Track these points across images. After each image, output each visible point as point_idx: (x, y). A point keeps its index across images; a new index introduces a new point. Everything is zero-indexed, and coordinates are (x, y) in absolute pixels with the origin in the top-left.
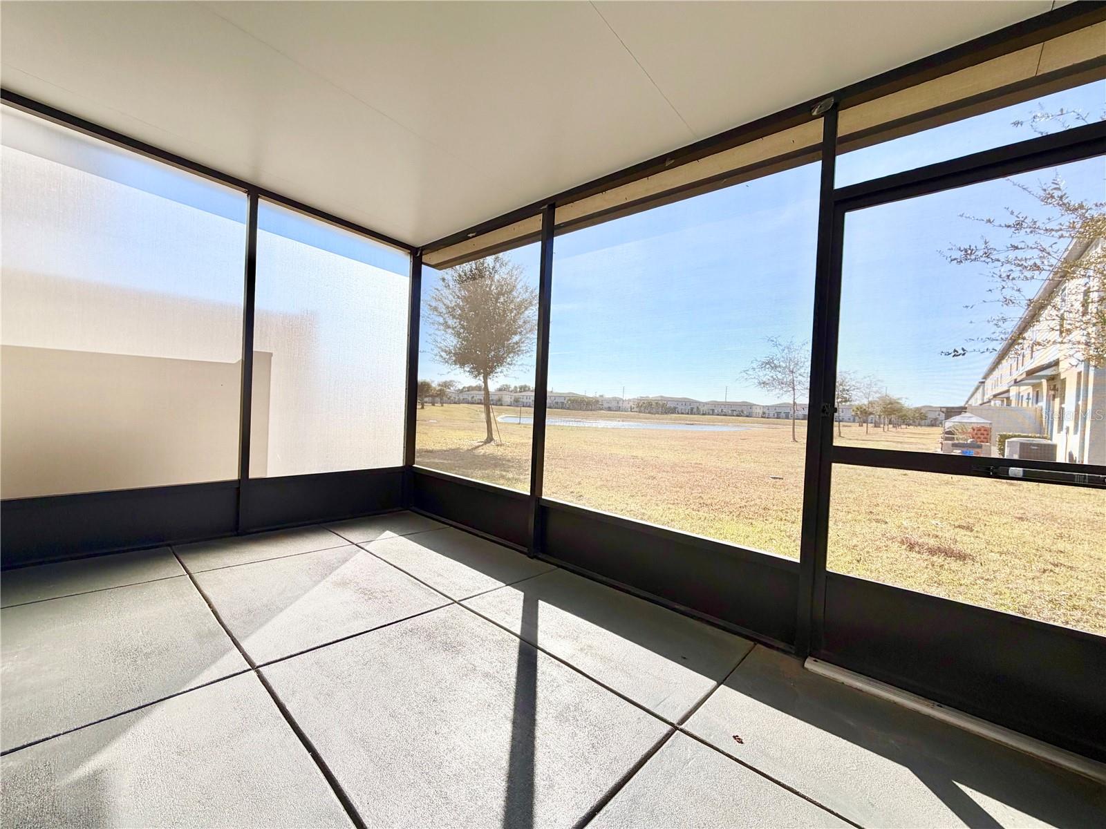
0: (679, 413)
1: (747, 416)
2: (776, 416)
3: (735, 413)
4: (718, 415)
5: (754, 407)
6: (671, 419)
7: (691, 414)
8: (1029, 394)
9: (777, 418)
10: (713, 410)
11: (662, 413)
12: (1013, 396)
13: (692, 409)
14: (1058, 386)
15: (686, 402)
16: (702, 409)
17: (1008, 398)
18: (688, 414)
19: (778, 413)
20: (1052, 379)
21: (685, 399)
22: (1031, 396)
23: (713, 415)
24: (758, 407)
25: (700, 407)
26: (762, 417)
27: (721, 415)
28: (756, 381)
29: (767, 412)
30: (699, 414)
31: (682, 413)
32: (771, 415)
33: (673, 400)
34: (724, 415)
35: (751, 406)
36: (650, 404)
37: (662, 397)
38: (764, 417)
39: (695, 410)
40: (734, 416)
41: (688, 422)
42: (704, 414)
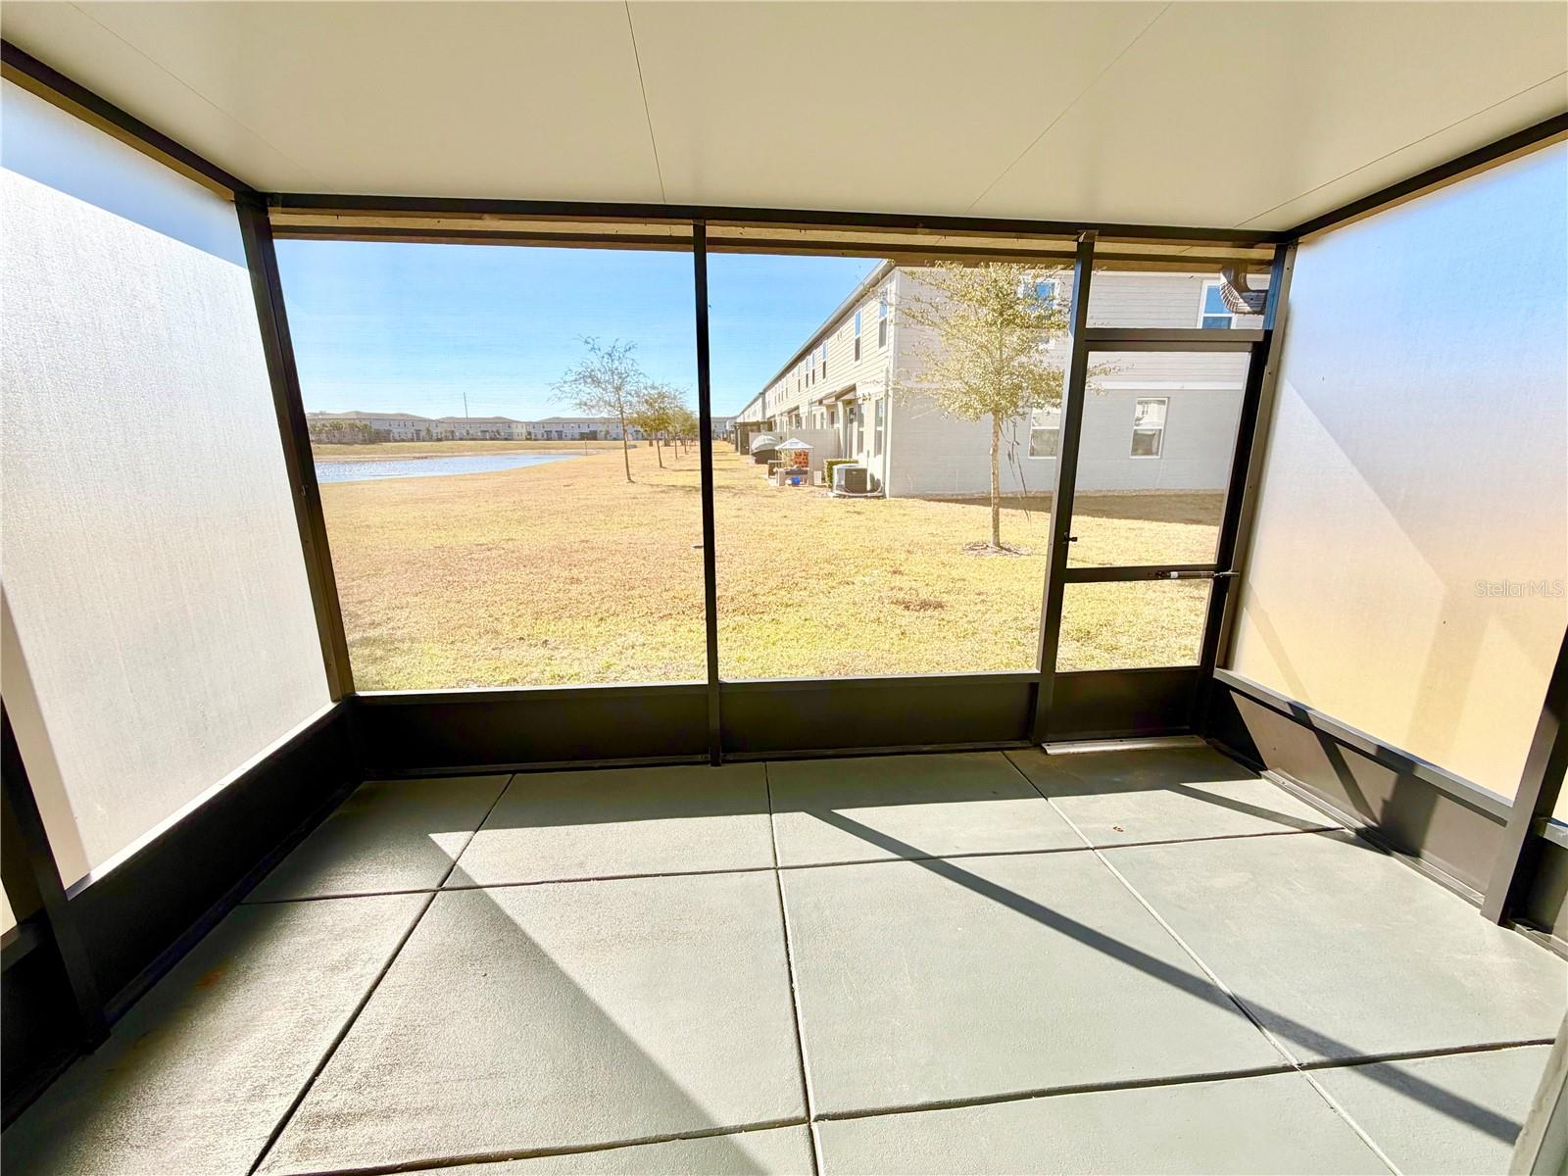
0: (396, 441)
1: (506, 439)
2: (545, 437)
3: (488, 436)
4: (461, 439)
5: (513, 425)
6: (385, 452)
7: (418, 440)
8: (822, 414)
9: (548, 439)
10: (453, 432)
11: (364, 442)
12: (804, 413)
13: (418, 432)
14: (856, 410)
15: (404, 420)
16: (434, 431)
17: (797, 416)
18: (412, 440)
19: (549, 433)
20: (849, 402)
21: (402, 415)
22: (825, 416)
23: (453, 440)
24: (519, 426)
25: (431, 428)
26: (527, 439)
27: (466, 440)
29: (532, 431)
30: (431, 440)
31: (403, 441)
32: (539, 436)
33: (380, 418)
34: (471, 439)
35: (509, 423)
36: (337, 427)
37: (357, 413)
38: (530, 439)
39: (423, 434)
40: (486, 440)
41: (418, 455)
42: (439, 440)
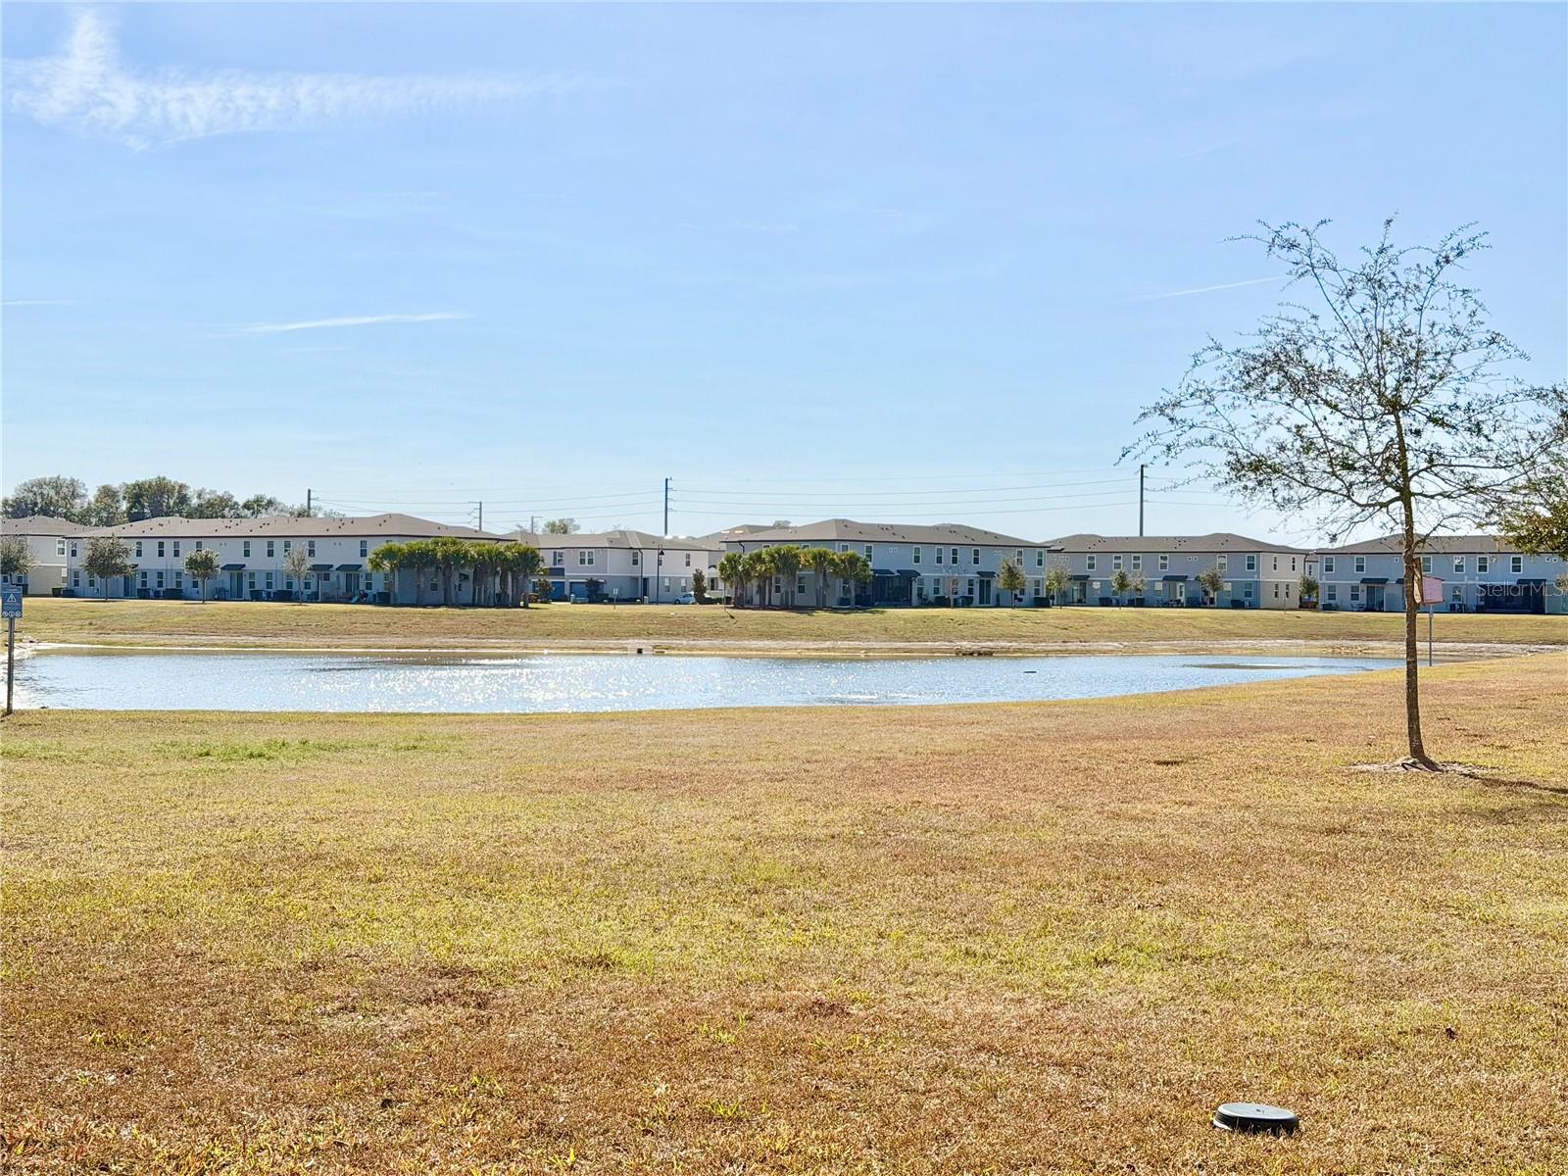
0: (923, 603)
1: (1237, 605)
2: (1363, 599)
4: (1105, 602)
7: (985, 602)
10: (1083, 580)
11: (844, 605)
28: (1221, 457)
29: (1322, 578)
35: (1251, 553)
37: (845, 524)
38: (1311, 606)
39: (998, 584)
40: (1178, 604)
42: (1041, 603)
